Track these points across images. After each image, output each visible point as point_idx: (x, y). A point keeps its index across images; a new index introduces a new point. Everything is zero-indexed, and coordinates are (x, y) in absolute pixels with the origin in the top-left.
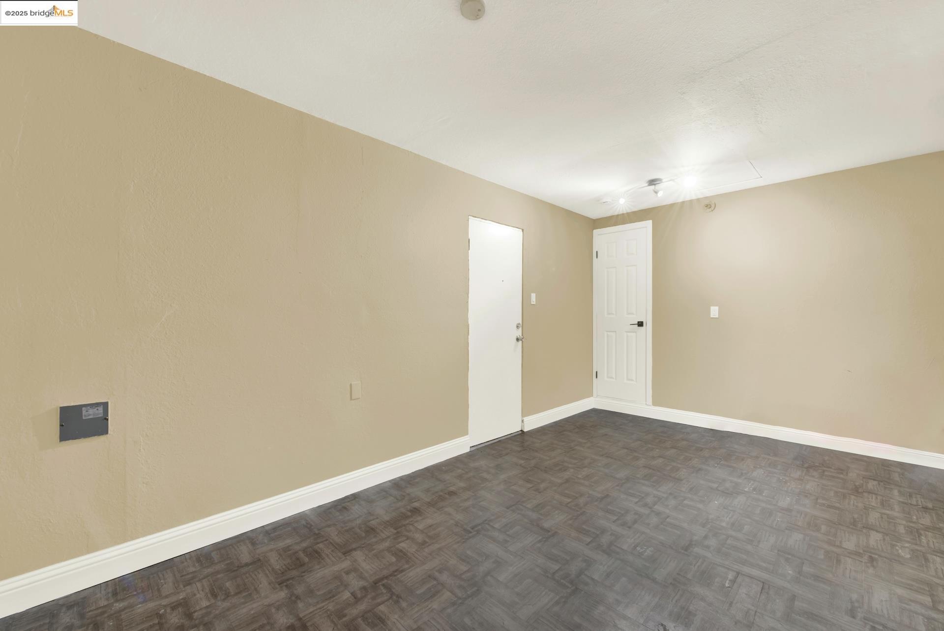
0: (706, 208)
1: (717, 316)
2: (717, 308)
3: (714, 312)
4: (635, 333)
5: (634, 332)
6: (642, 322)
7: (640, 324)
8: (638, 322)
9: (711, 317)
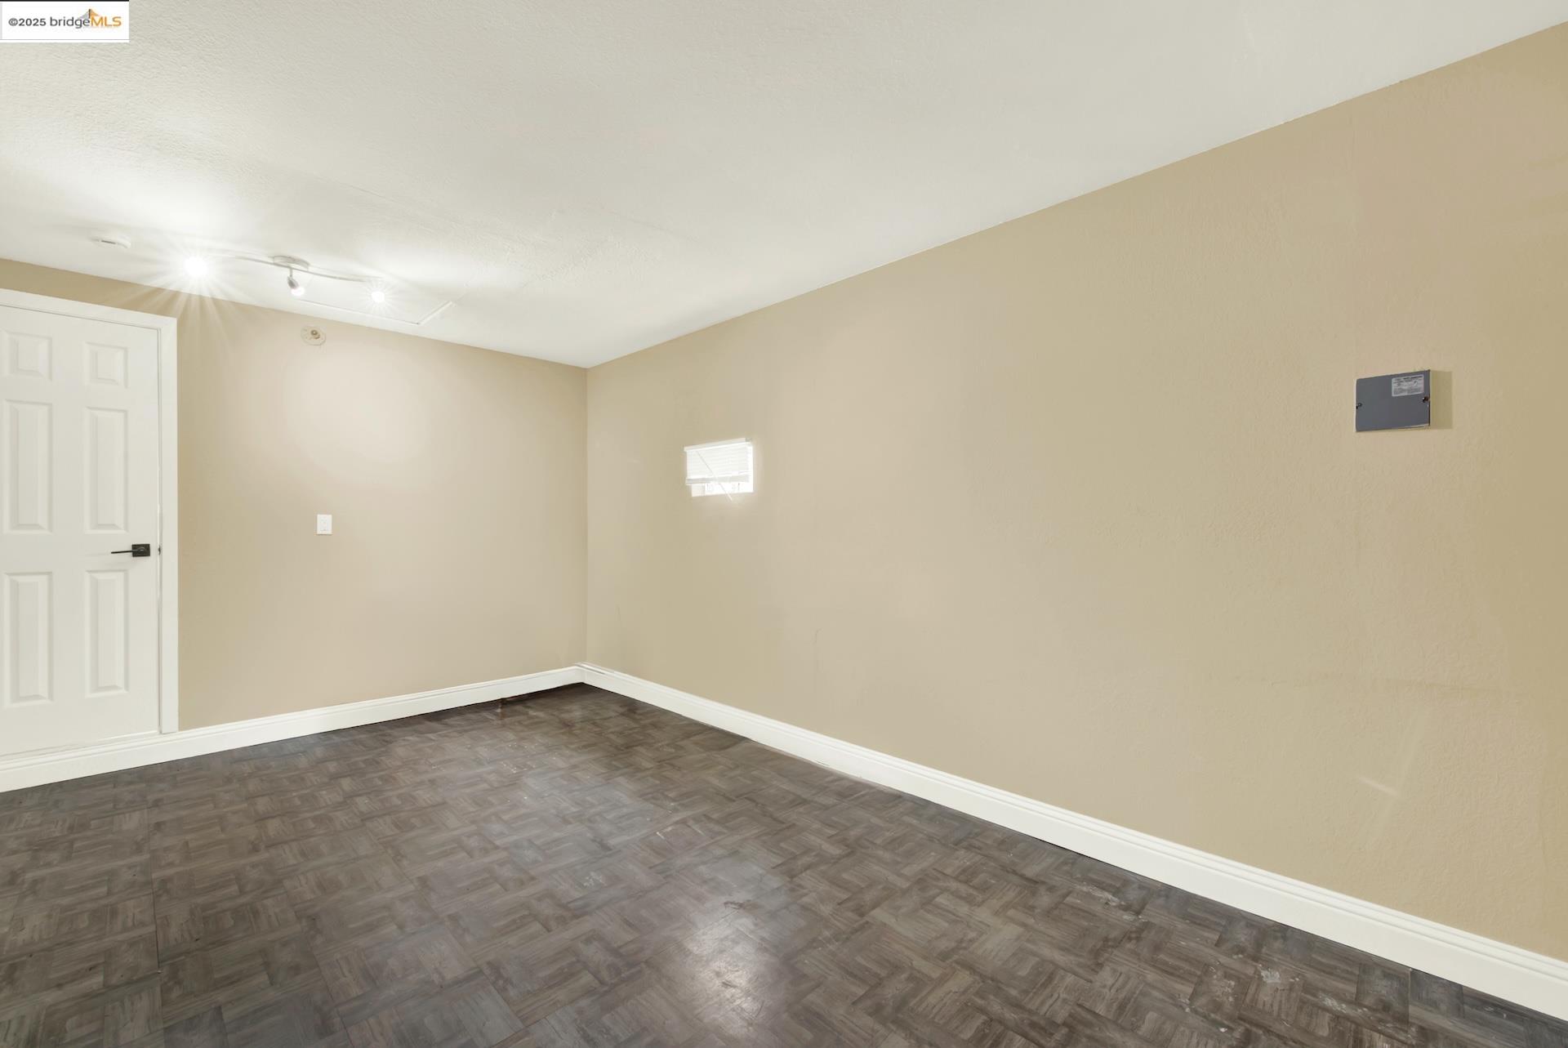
0: (311, 336)
1: (330, 532)
2: (329, 517)
3: (324, 524)
4: (121, 575)
5: (120, 571)
6: (147, 547)
7: (141, 551)
8: (134, 546)
9: (319, 532)
